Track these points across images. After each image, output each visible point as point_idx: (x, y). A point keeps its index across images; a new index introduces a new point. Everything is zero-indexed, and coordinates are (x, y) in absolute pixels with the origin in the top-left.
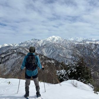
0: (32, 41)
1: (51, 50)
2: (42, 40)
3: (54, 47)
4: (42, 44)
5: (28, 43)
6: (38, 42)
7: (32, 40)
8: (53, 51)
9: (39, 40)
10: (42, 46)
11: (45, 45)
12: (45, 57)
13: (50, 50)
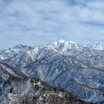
0: (16, 51)
1: (57, 70)
2: (37, 48)
3: (62, 63)
4: (37, 56)
5: (7, 54)
6: (29, 52)
7: (17, 47)
8: (59, 71)
9: (30, 48)
10: (37, 61)
11: (43, 59)
12: (43, 83)
13: (55, 70)
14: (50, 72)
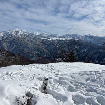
14: (11, 46)
